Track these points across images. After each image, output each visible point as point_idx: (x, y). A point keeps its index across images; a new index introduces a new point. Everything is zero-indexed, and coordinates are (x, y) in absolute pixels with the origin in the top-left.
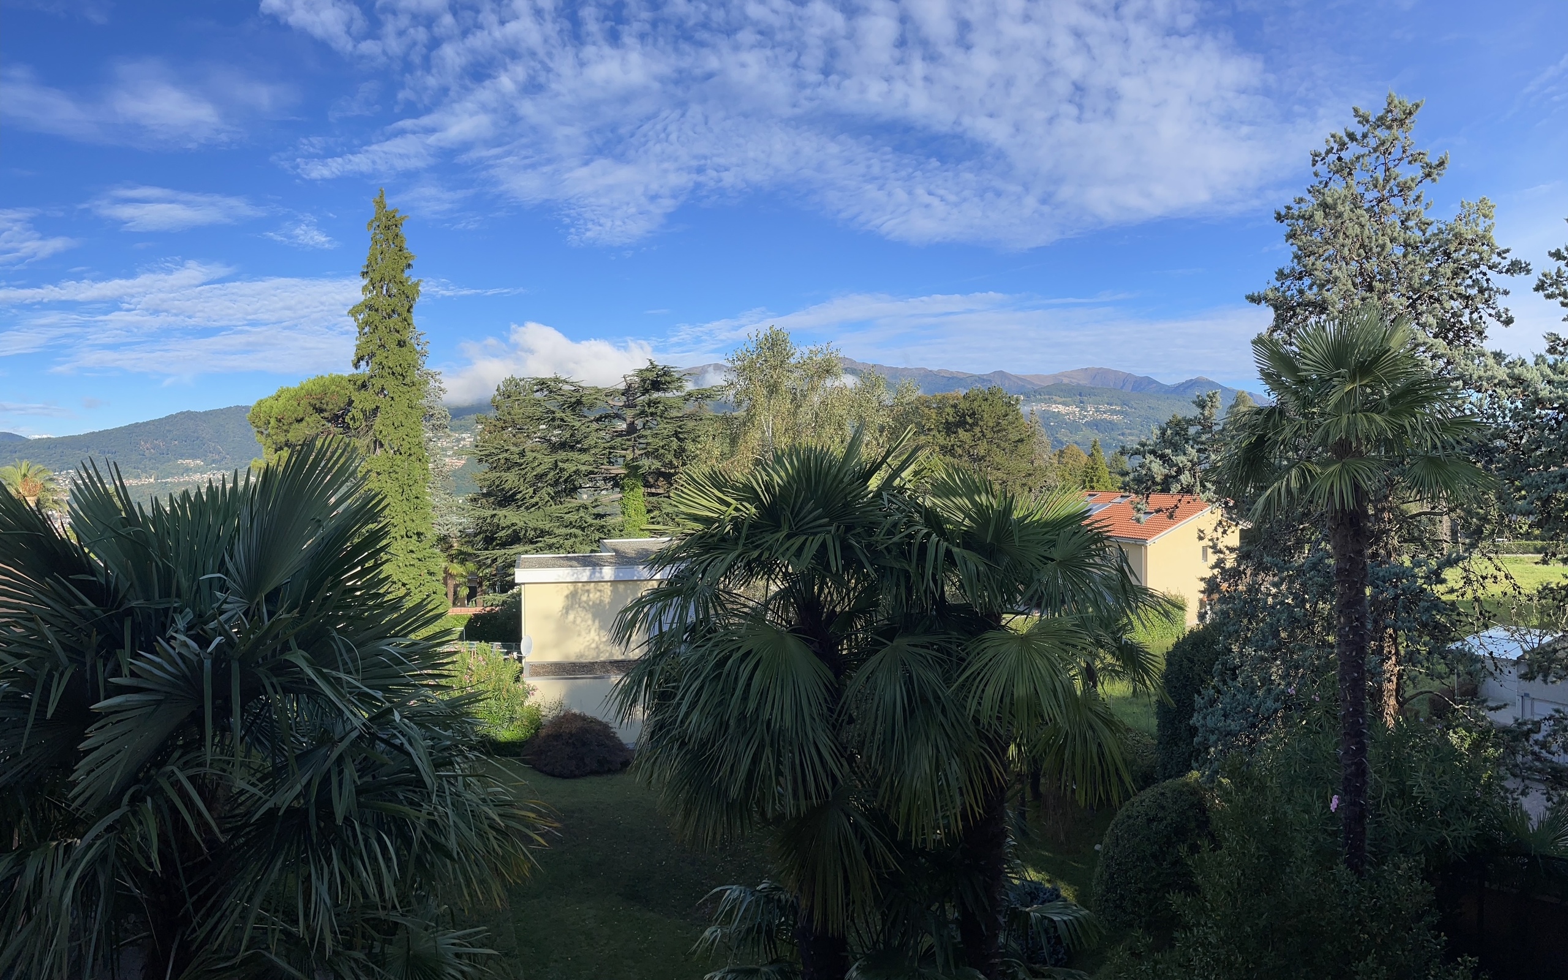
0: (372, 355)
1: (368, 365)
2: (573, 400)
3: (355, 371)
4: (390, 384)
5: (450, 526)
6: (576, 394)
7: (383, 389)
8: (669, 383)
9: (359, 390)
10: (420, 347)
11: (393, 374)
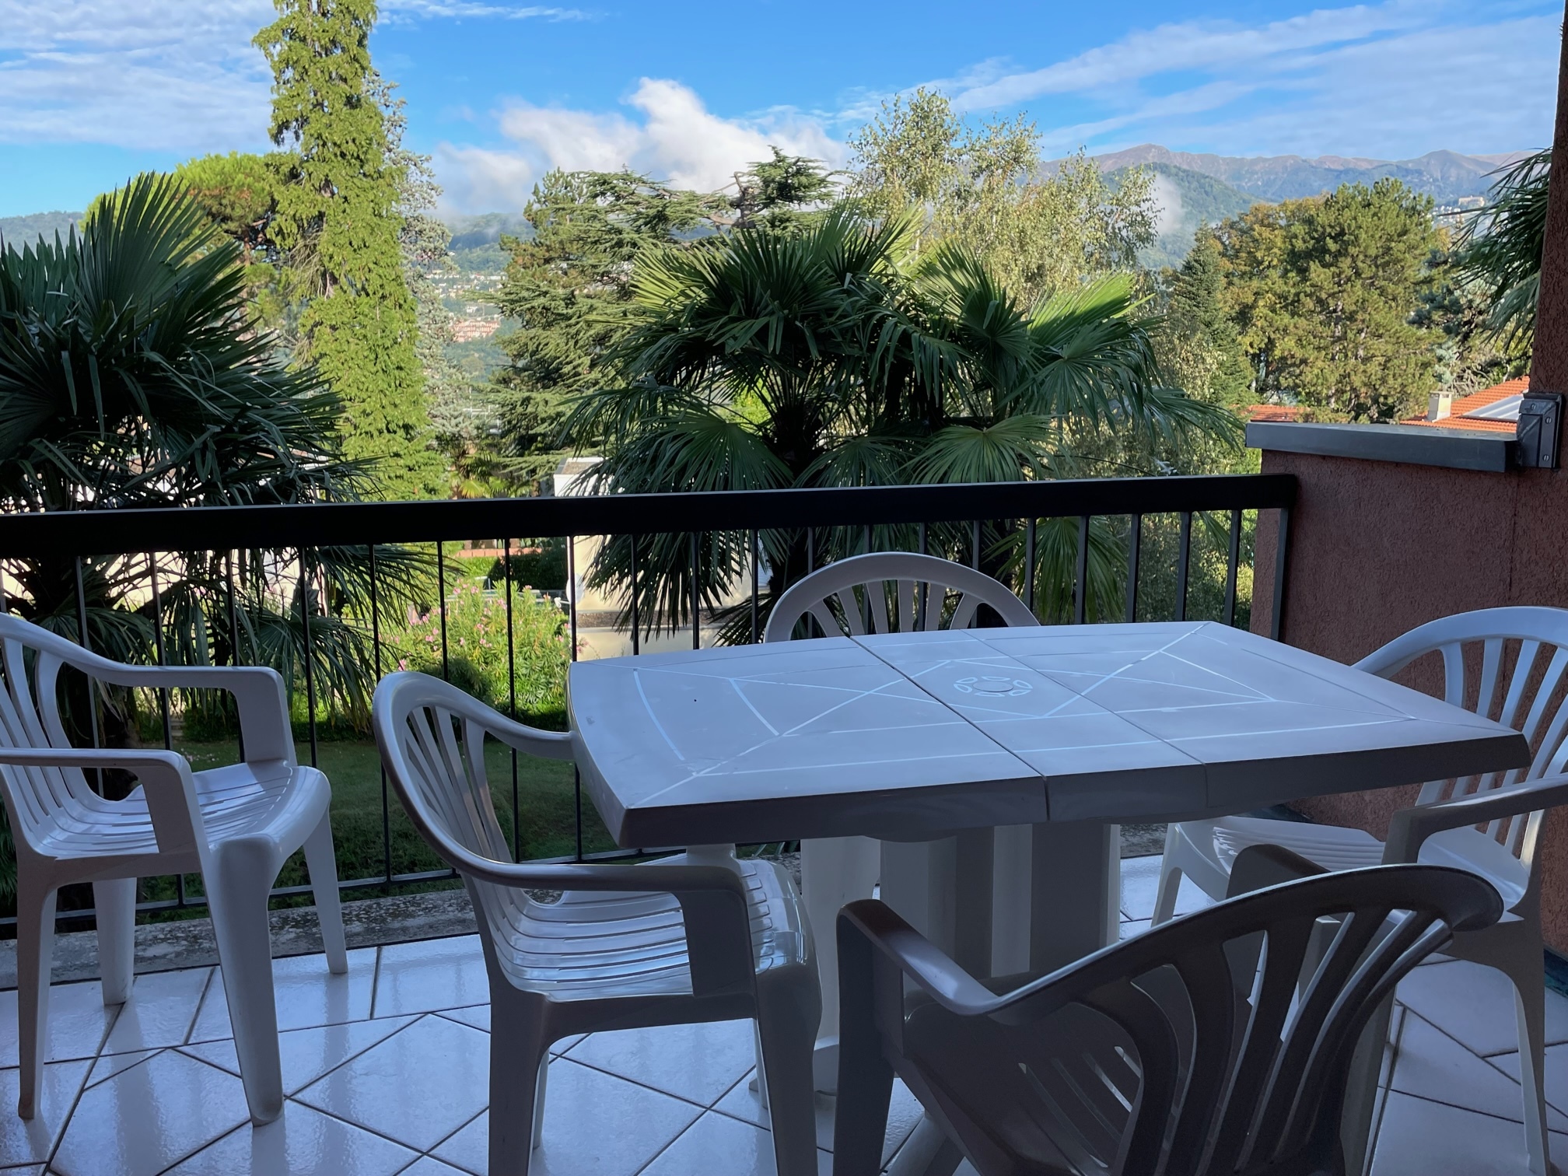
0: (304, 121)
1: (297, 138)
2: (652, 212)
3: (275, 149)
4: (340, 172)
5: (460, 419)
6: (656, 202)
7: (328, 183)
8: (805, 187)
9: (286, 182)
10: (390, 111)
11: (343, 155)
